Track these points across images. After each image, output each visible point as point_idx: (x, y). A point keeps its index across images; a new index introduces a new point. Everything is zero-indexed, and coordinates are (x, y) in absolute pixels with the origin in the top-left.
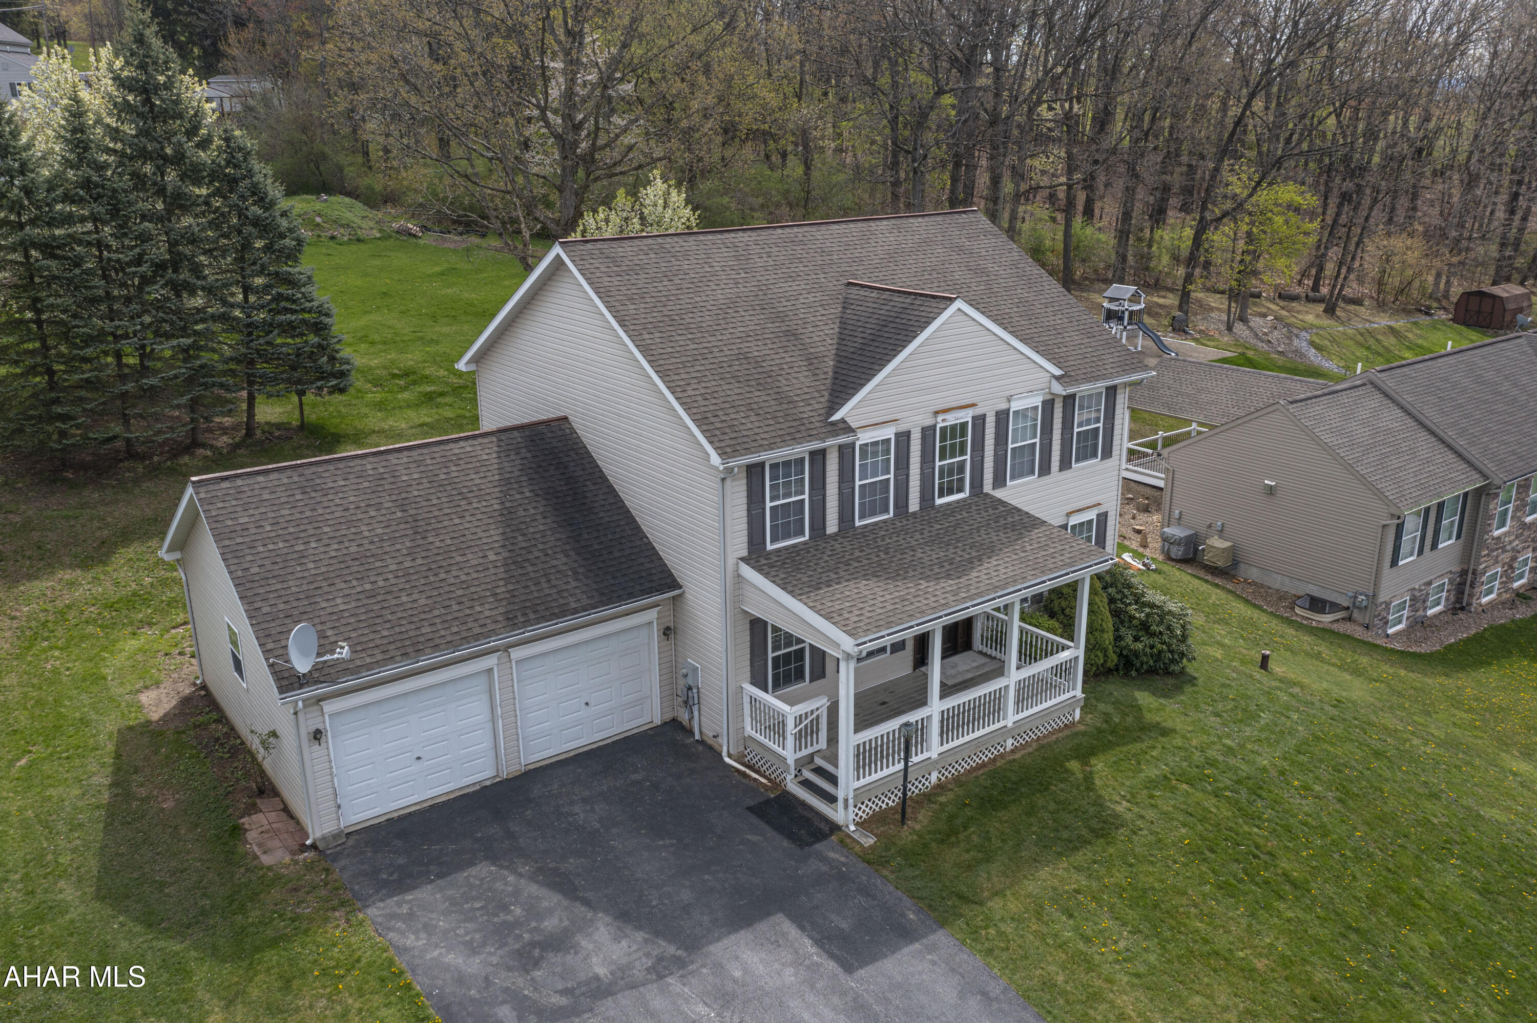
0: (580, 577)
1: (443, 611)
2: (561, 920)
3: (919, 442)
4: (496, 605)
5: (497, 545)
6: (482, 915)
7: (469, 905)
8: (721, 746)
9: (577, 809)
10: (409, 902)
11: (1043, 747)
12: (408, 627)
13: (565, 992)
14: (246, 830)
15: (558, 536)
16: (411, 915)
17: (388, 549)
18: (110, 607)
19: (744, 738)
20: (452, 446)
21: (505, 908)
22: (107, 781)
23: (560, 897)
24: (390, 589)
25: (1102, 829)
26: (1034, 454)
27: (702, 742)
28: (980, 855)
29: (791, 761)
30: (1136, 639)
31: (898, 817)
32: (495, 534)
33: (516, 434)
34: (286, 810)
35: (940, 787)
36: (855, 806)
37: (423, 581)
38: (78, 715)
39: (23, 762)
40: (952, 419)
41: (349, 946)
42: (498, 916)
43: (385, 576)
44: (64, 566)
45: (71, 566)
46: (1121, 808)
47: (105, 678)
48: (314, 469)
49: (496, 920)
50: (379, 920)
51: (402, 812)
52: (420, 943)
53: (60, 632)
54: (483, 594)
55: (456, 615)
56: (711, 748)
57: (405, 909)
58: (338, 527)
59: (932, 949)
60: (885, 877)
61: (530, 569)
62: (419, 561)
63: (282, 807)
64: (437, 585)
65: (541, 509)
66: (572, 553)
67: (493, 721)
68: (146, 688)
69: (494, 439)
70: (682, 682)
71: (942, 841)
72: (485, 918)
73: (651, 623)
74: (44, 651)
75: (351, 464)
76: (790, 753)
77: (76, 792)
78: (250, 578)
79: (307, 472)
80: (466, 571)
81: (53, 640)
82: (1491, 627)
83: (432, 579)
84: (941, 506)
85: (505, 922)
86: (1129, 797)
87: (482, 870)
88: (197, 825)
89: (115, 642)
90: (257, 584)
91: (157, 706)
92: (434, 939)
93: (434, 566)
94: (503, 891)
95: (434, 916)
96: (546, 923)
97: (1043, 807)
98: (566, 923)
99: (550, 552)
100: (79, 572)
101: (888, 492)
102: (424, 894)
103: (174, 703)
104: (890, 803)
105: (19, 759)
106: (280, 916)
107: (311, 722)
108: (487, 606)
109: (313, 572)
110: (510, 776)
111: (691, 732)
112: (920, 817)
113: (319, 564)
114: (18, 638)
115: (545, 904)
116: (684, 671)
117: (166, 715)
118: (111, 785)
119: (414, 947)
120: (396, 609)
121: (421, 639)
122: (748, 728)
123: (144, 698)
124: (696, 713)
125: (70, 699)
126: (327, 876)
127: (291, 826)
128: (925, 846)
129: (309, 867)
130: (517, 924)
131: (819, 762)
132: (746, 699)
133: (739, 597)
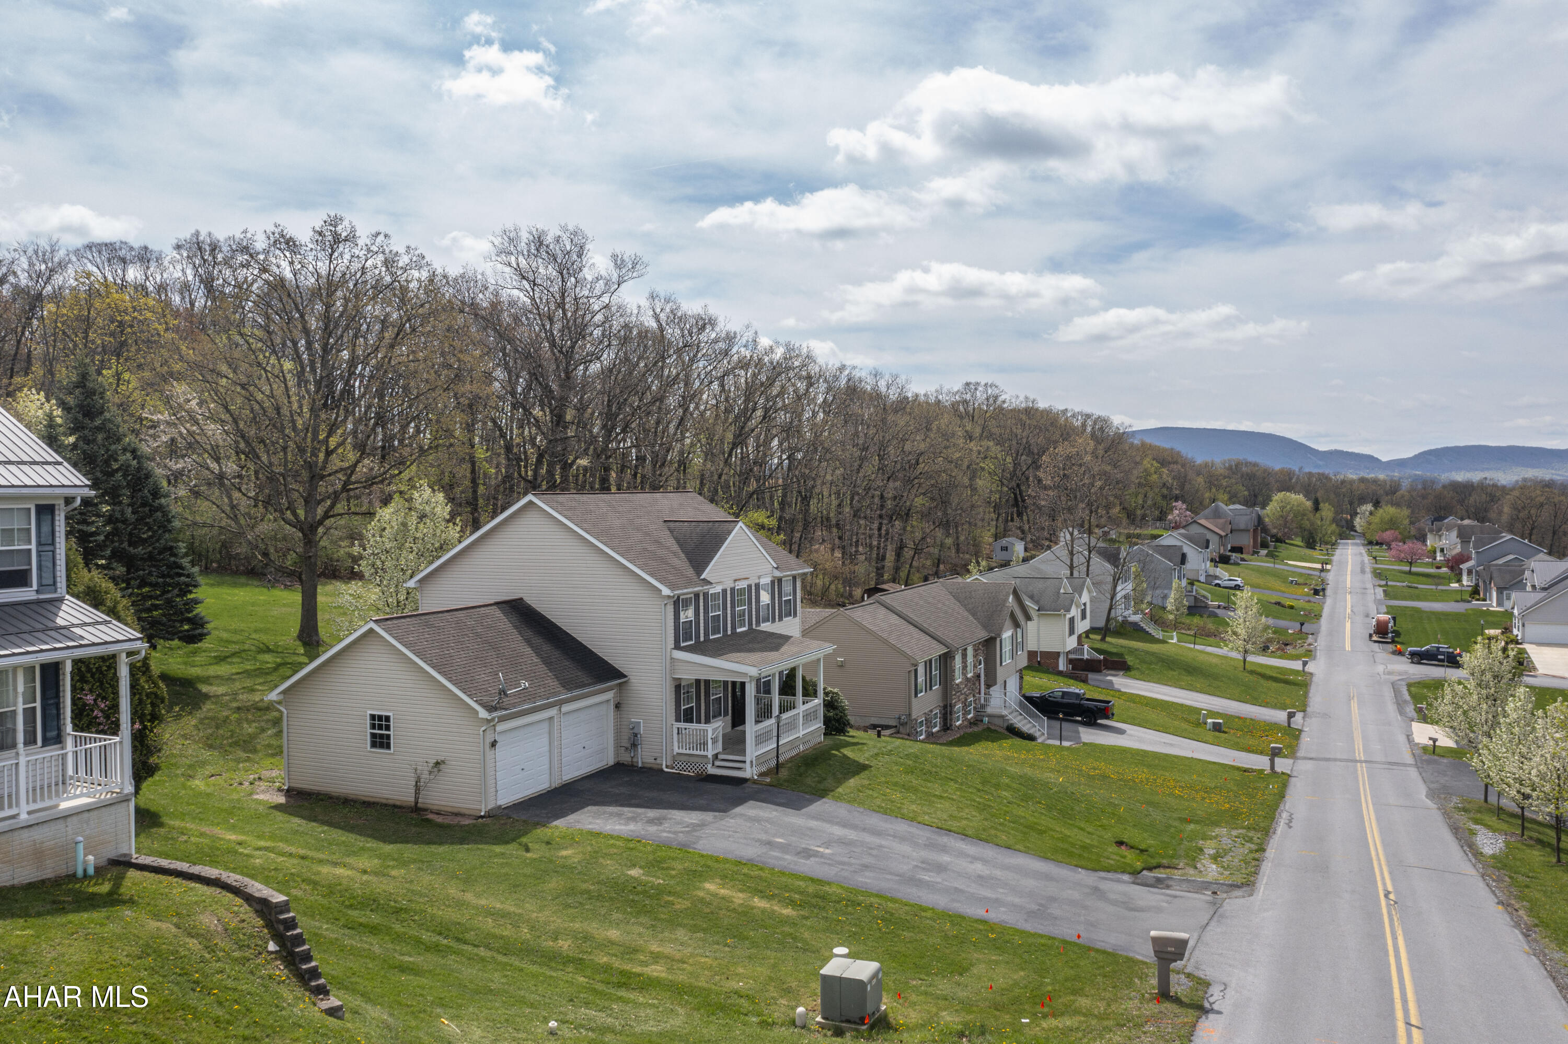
0: (580, 670)
1: (532, 682)
3: (730, 595)
5: (533, 655)
7: (603, 816)
8: (661, 764)
11: (815, 749)
13: (685, 827)
14: (433, 820)
15: (558, 652)
16: (578, 821)
17: (487, 655)
19: (675, 755)
25: (863, 768)
26: (769, 610)
27: (646, 767)
28: (821, 779)
29: (710, 756)
31: (775, 771)
33: (504, 605)
36: (757, 767)
40: (740, 585)
46: (866, 762)
51: (517, 801)
56: (653, 768)
57: (572, 821)
58: (456, 644)
59: (825, 803)
60: (785, 789)
61: (556, 666)
65: (542, 640)
66: (569, 660)
67: (550, 751)
69: (496, 607)
70: (629, 734)
71: (800, 776)
72: (616, 818)
73: (609, 700)
76: (710, 752)
84: (738, 633)
87: (593, 808)
91: (274, 799)
99: (559, 659)
101: (720, 621)
102: (574, 817)
103: (282, 797)
104: (771, 766)
107: (491, 737)
110: (558, 786)
111: (636, 765)
112: (783, 771)
115: (640, 811)
116: (631, 725)
122: (677, 748)
124: (639, 751)
126: (513, 819)
128: (794, 778)
131: (720, 757)
132: (675, 731)
133: (673, 670)
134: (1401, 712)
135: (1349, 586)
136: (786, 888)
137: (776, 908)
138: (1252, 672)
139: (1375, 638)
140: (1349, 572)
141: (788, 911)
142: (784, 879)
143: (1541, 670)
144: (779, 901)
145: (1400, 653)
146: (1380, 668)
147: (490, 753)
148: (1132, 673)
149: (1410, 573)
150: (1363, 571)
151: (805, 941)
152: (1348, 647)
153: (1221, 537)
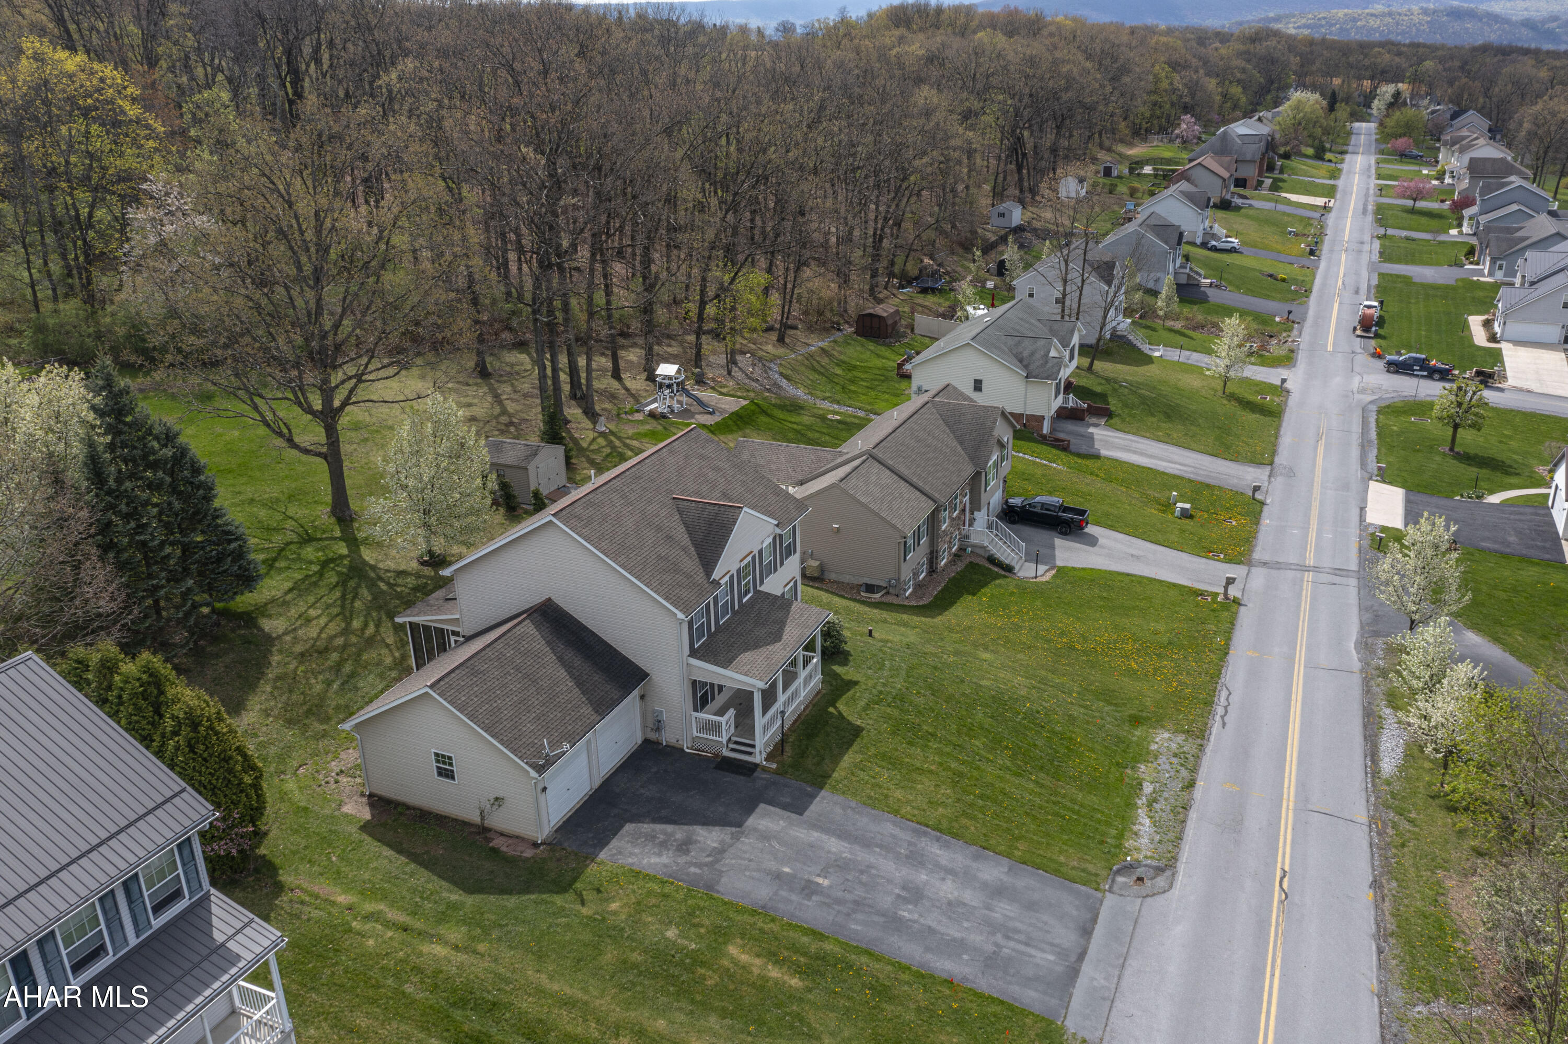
1: (570, 717)
3: (736, 577)
4: (587, 707)
5: (567, 677)
6: (649, 842)
8: (681, 745)
9: (642, 791)
11: (814, 705)
12: (562, 729)
13: (708, 856)
14: (499, 848)
15: (588, 665)
19: (694, 738)
21: (654, 836)
25: (856, 733)
26: (771, 564)
27: (668, 746)
28: (819, 758)
29: (725, 743)
31: (779, 752)
32: (563, 672)
33: (535, 615)
35: (785, 735)
36: (763, 751)
40: (746, 562)
43: (536, 708)
46: (859, 722)
49: (656, 842)
50: (609, 858)
51: (566, 817)
54: (579, 703)
55: (576, 717)
56: (675, 747)
59: (823, 798)
60: (790, 777)
63: (498, 834)
65: (572, 653)
67: (590, 763)
69: (529, 621)
70: (653, 721)
71: (802, 757)
73: (636, 695)
76: (724, 739)
80: (565, 694)
82: (950, 580)
84: (745, 602)
85: (660, 842)
86: (859, 717)
87: (630, 827)
91: (360, 812)
92: (640, 856)
94: (648, 831)
97: (830, 731)
99: (590, 674)
102: (616, 843)
103: (367, 808)
107: (542, 785)
108: (584, 709)
110: (597, 787)
111: (661, 743)
112: (787, 750)
116: (656, 714)
117: (372, 815)
119: (634, 862)
120: (552, 721)
121: (571, 733)
122: (696, 733)
123: (347, 810)
124: (663, 733)
127: (516, 840)
128: (796, 760)
129: (552, 851)
130: (665, 841)
131: (741, 741)
132: (694, 719)
133: (689, 673)
134: (1363, 464)
135: (1346, 238)
136: (795, 948)
137: (786, 978)
138: (1232, 397)
139: (1359, 332)
140: (1350, 214)
141: (795, 982)
142: (791, 934)
143: (1512, 380)
144: (789, 967)
145: (1378, 356)
146: (1356, 382)
147: (542, 797)
148: (1115, 420)
149: (1412, 211)
150: (1365, 212)
151: (810, 1026)
152: (1330, 348)
153: (1224, 180)
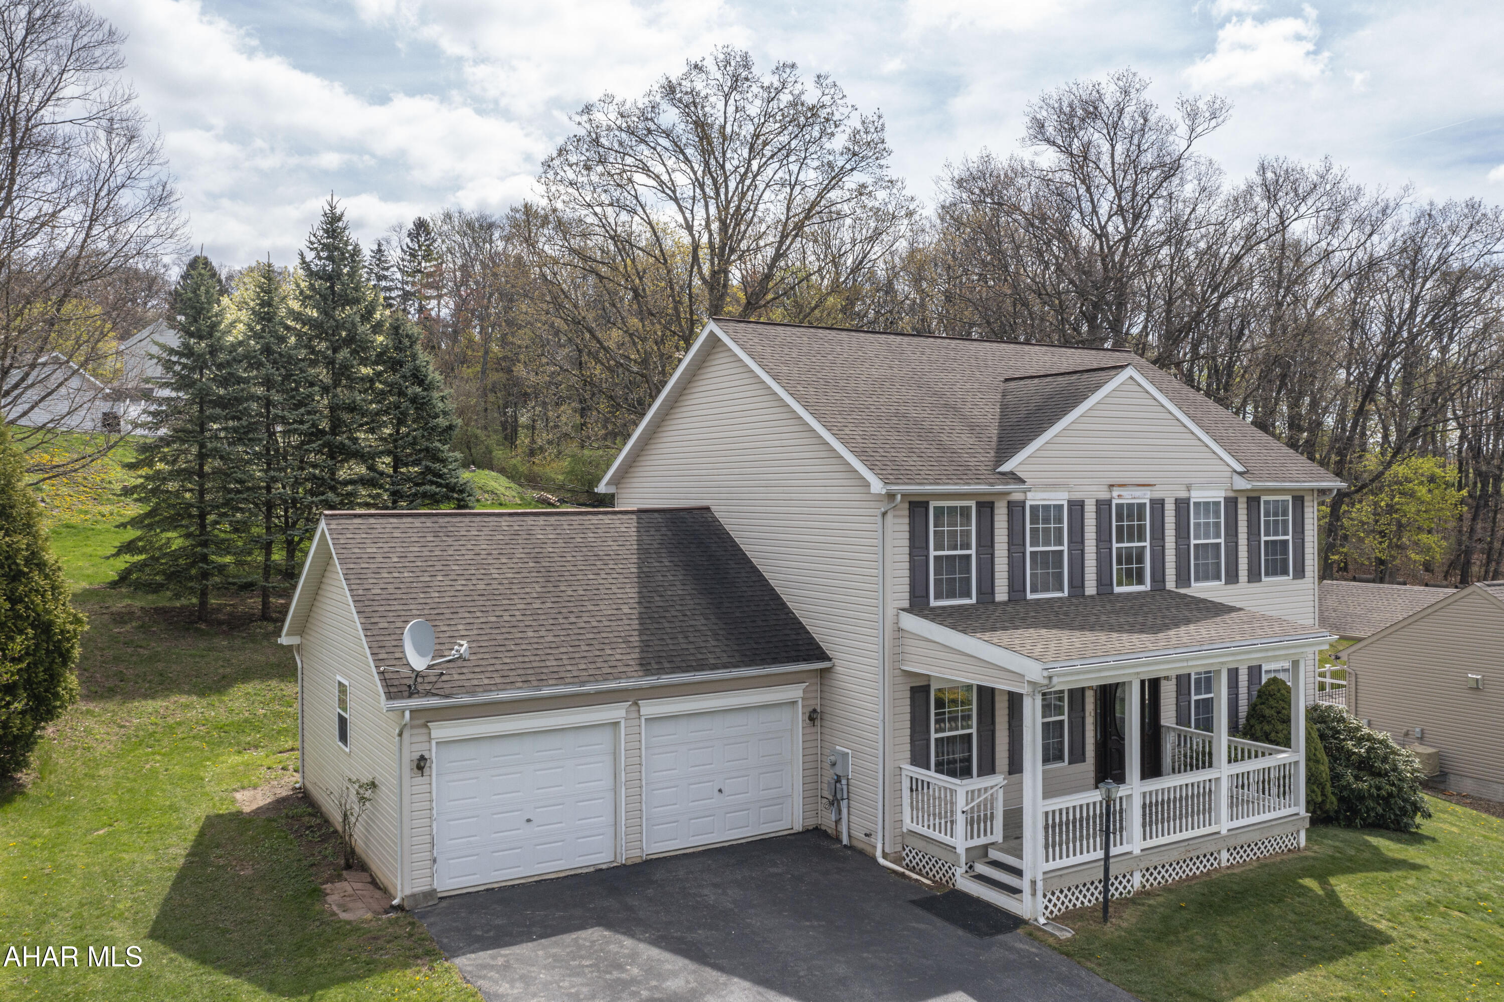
0: (721, 638)
1: (571, 649)
2: (688, 982)
3: (1094, 515)
4: (628, 651)
5: (632, 601)
6: (592, 972)
7: (577, 963)
8: (875, 847)
9: (706, 891)
10: (506, 956)
11: (1266, 865)
12: (532, 658)
14: (327, 894)
15: (697, 601)
16: (507, 967)
17: (517, 591)
18: (220, 728)
19: (903, 835)
20: (590, 517)
21: (620, 967)
22: (184, 853)
23: (687, 962)
24: (516, 624)
25: (1362, 943)
26: (1218, 556)
27: (851, 847)
28: (1210, 956)
29: (961, 850)
30: (1357, 778)
31: (1100, 914)
32: (632, 592)
33: (656, 515)
34: (374, 883)
35: (1144, 893)
36: (1045, 896)
37: (551, 622)
38: (168, 803)
39: (101, 832)
40: (1128, 497)
41: (429, 990)
42: (610, 973)
43: (511, 613)
44: (182, 692)
45: (189, 693)
46: (1382, 926)
47: (202, 779)
48: (447, 519)
49: (608, 976)
50: (469, 968)
51: (504, 884)
52: (516, 991)
53: (165, 742)
54: (615, 640)
55: (585, 654)
56: (861, 852)
57: (500, 961)
58: (467, 567)
60: (1091, 970)
61: (666, 625)
62: (549, 605)
63: (369, 880)
64: (567, 626)
65: (681, 577)
66: (712, 617)
67: (615, 791)
68: (243, 788)
69: (634, 517)
70: (829, 775)
71: (1159, 939)
72: (595, 974)
73: (794, 703)
74: (147, 755)
75: (486, 519)
76: (961, 841)
77: (150, 857)
78: (372, 597)
79: (441, 520)
80: (598, 618)
81: (157, 748)
83: (561, 621)
84: (1120, 594)
85: (619, 979)
86: (1388, 916)
87: (595, 935)
88: (274, 888)
89: (218, 755)
90: (376, 603)
91: (251, 802)
92: (533, 989)
93: (564, 610)
94: (618, 953)
95: (534, 969)
96: (668, 983)
97: (1280, 916)
98: (693, 985)
99: (688, 613)
100: (195, 698)
101: (1061, 566)
102: (523, 950)
103: (269, 800)
104: (1086, 903)
105: (97, 830)
106: (353, 959)
107: (414, 747)
108: (618, 651)
109: (437, 600)
110: (629, 863)
111: (838, 840)
112: (1125, 916)
113: (444, 594)
114: (123, 742)
115: (668, 967)
116: (833, 758)
117: (258, 809)
118: (188, 855)
119: (508, 995)
120: (520, 641)
121: (544, 670)
122: (907, 820)
123: (238, 796)
124: (845, 811)
125: (164, 791)
126: (413, 928)
127: (378, 894)
128: (1137, 942)
129: (393, 923)
130: (633, 981)
131: (994, 854)
132: (906, 784)
133: (898, 654)
